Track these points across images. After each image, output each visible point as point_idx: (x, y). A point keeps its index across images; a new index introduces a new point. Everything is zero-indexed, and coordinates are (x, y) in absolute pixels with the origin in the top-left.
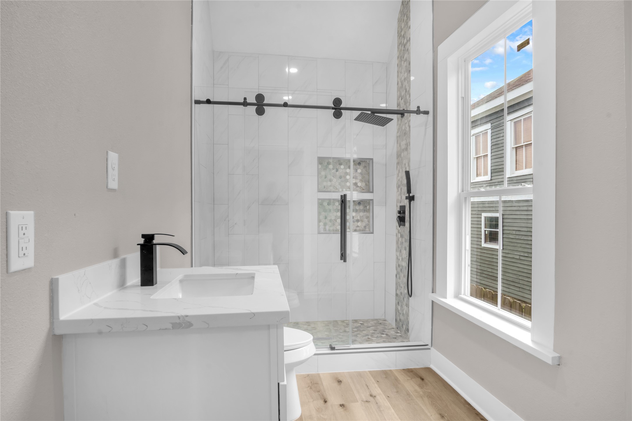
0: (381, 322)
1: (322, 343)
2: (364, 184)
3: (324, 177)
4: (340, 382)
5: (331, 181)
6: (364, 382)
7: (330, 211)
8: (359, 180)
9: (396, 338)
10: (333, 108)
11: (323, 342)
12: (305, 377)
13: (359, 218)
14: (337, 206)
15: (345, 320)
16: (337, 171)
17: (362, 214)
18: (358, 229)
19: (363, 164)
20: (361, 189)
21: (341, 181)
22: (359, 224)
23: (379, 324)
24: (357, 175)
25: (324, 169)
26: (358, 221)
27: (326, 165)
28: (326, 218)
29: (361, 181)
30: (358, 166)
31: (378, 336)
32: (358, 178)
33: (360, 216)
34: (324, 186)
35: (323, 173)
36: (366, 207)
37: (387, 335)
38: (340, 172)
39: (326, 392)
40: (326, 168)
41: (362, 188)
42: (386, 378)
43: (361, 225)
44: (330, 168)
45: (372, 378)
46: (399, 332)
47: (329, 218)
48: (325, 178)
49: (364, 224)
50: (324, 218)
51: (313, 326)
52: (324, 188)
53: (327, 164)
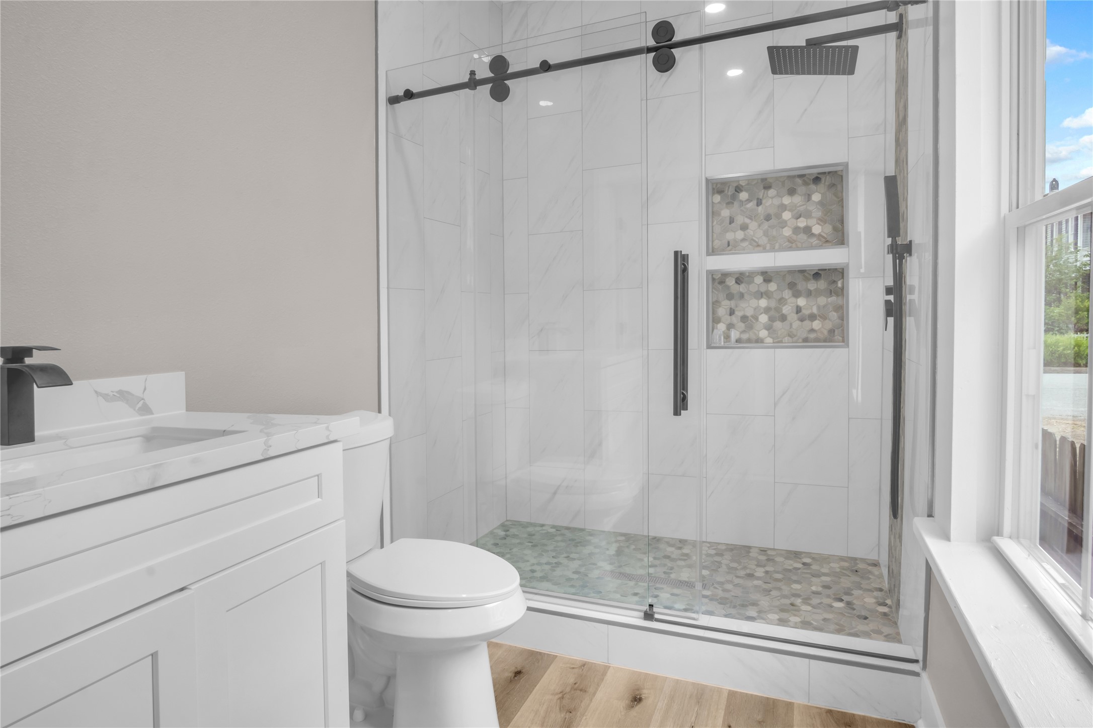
0: (861, 566)
1: (672, 594)
2: (828, 228)
3: (728, 221)
4: (637, 700)
5: (744, 227)
6: (693, 718)
7: (742, 296)
8: (815, 220)
9: (866, 618)
10: (649, 50)
11: (676, 591)
12: (573, 668)
13: (815, 310)
14: (758, 285)
15: (771, 549)
16: (759, 203)
17: (822, 300)
18: (812, 336)
19: (827, 180)
20: (820, 240)
21: (769, 227)
22: (816, 325)
23: (852, 571)
24: (811, 208)
25: (728, 203)
26: (812, 317)
27: (734, 194)
28: (732, 313)
29: (822, 221)
30: (813, 187)
31: (821, 603)
32: (813, 215)
33: (819, 307)
34: (729, 243)
35: (725, 213)
36: (834, 282)
37: (849, 604)
38: (767, 204)
39: (584, 718)
40: (731, 201)
41: (823, 237)
42: (760, 722)
43: (821, 326)
44: (741, 198)
45: (722, 713)
46: (889, 602)
47: (739, 314)
48: (730, 224)
49: (829, 325)
50: (728, 313)
51: (686, 551)
52: (729, 246)
53: (736, 191)
